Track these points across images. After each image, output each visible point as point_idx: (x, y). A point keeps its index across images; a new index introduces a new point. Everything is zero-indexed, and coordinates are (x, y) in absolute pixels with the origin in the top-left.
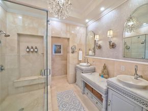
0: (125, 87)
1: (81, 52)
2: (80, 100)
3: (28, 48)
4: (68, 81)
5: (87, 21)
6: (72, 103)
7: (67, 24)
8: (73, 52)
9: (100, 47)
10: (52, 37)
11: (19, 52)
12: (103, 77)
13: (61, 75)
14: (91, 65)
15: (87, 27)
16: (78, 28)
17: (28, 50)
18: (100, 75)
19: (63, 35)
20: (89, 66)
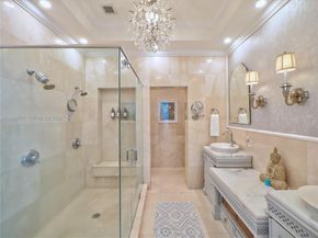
0: (313, 222)
1: (215, 117)
2: (205, 231)
3: (113, 111)
4: (186, 181)
5: (227, 41)
6: (184, 232)
7: (181, 58)
8: (196, 117)
9: (262, 103)
10: (152, 88)
11: (100, 119)
12: (269, 184)
13: (175, 167)
14: (241, 149)
15: (230, 56)
16: (210, 61)
17: (113, 115)
18: (262, 179)
19: (174, 83)
20: (237, 151)
